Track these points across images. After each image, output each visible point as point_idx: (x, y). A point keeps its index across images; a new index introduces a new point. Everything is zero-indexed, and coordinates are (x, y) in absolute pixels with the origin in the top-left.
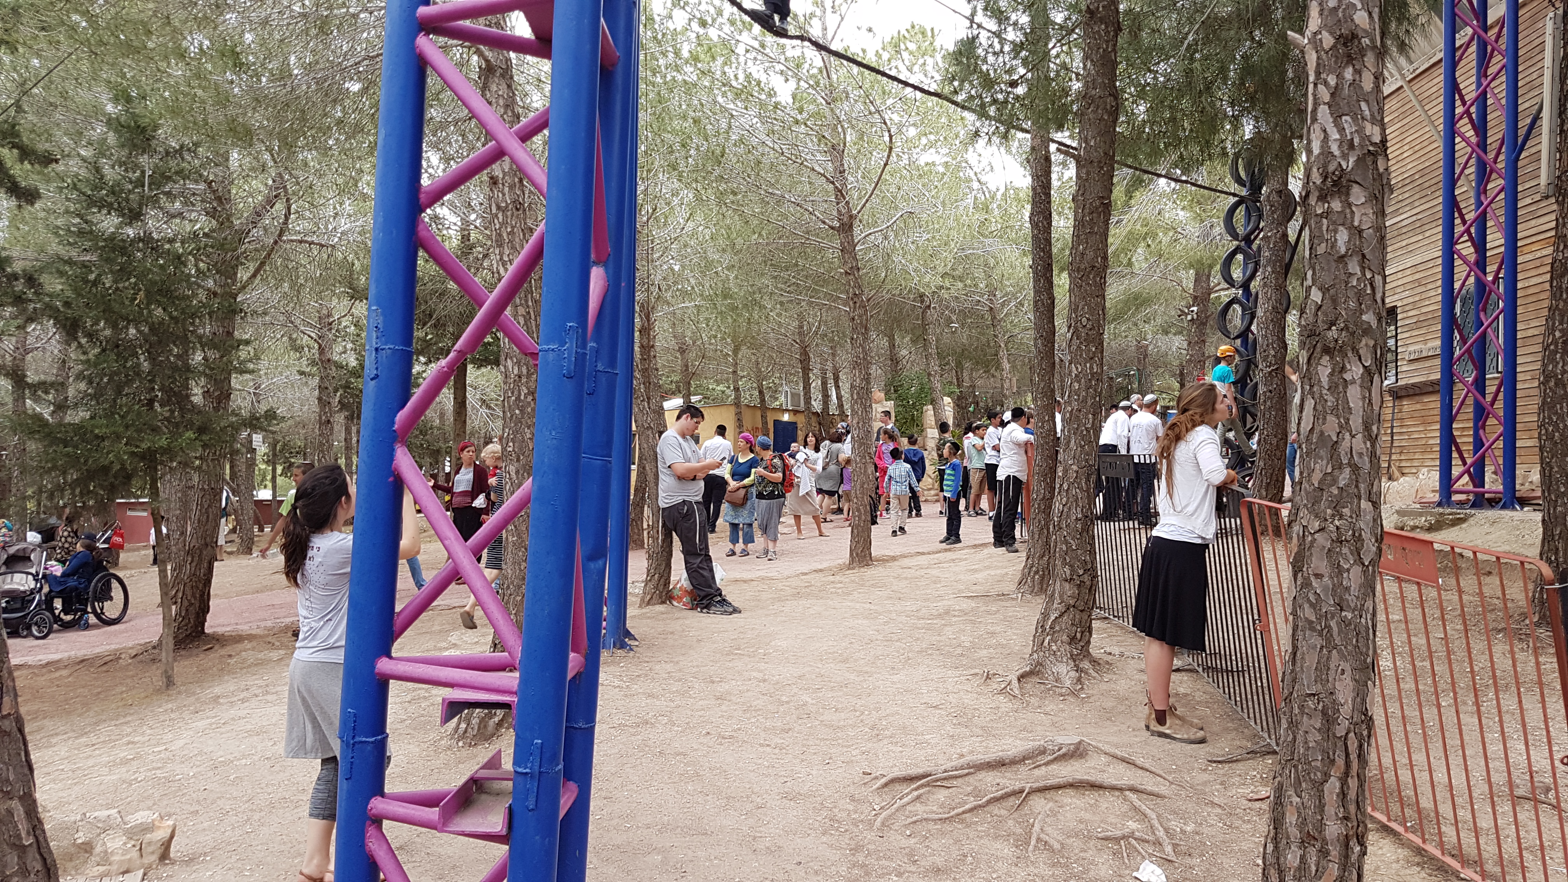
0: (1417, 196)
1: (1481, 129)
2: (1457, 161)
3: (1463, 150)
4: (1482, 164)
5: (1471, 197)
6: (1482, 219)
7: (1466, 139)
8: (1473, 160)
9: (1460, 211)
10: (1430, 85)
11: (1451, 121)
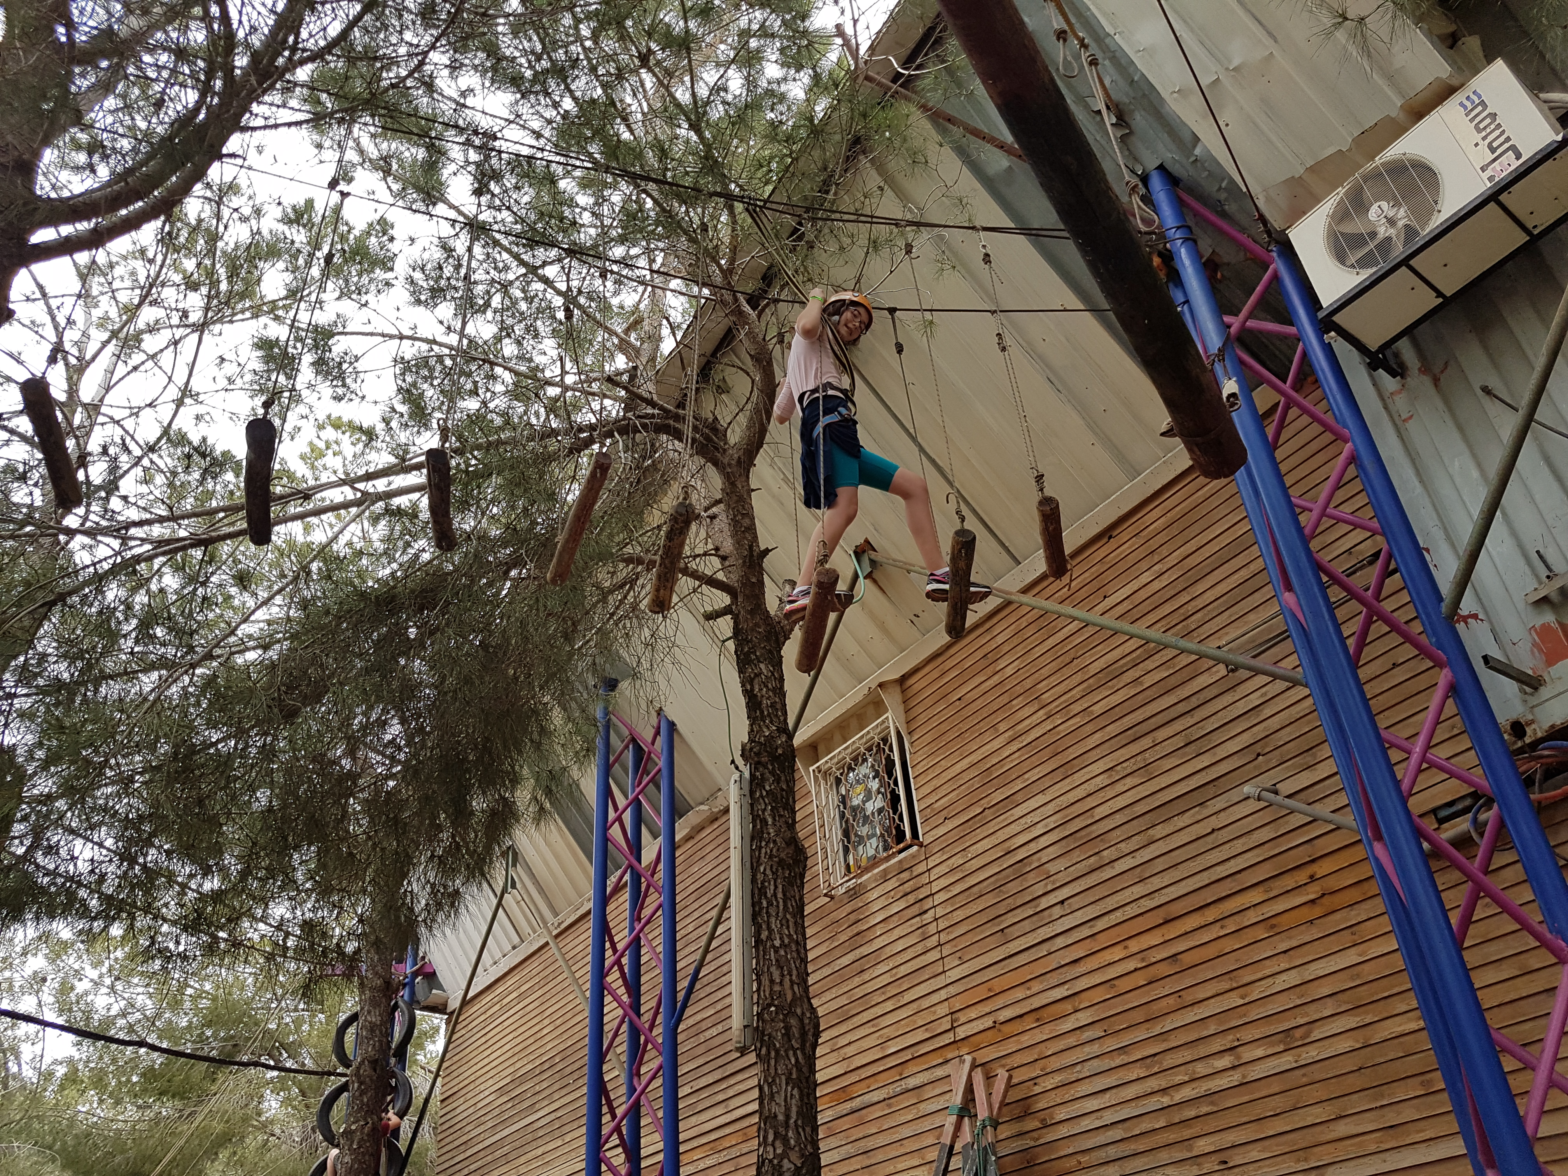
0: (556, 1086)
1: (634, 987)
2: (606, 1028)
3: (612, 1012)
4: (635, 1032)
5: (622, 1079)
6: (635, 1112)
7: (616, 998)
8: (625, 1027)
9: (609, 1103)
10: (577, 941)
11: (600, 973)
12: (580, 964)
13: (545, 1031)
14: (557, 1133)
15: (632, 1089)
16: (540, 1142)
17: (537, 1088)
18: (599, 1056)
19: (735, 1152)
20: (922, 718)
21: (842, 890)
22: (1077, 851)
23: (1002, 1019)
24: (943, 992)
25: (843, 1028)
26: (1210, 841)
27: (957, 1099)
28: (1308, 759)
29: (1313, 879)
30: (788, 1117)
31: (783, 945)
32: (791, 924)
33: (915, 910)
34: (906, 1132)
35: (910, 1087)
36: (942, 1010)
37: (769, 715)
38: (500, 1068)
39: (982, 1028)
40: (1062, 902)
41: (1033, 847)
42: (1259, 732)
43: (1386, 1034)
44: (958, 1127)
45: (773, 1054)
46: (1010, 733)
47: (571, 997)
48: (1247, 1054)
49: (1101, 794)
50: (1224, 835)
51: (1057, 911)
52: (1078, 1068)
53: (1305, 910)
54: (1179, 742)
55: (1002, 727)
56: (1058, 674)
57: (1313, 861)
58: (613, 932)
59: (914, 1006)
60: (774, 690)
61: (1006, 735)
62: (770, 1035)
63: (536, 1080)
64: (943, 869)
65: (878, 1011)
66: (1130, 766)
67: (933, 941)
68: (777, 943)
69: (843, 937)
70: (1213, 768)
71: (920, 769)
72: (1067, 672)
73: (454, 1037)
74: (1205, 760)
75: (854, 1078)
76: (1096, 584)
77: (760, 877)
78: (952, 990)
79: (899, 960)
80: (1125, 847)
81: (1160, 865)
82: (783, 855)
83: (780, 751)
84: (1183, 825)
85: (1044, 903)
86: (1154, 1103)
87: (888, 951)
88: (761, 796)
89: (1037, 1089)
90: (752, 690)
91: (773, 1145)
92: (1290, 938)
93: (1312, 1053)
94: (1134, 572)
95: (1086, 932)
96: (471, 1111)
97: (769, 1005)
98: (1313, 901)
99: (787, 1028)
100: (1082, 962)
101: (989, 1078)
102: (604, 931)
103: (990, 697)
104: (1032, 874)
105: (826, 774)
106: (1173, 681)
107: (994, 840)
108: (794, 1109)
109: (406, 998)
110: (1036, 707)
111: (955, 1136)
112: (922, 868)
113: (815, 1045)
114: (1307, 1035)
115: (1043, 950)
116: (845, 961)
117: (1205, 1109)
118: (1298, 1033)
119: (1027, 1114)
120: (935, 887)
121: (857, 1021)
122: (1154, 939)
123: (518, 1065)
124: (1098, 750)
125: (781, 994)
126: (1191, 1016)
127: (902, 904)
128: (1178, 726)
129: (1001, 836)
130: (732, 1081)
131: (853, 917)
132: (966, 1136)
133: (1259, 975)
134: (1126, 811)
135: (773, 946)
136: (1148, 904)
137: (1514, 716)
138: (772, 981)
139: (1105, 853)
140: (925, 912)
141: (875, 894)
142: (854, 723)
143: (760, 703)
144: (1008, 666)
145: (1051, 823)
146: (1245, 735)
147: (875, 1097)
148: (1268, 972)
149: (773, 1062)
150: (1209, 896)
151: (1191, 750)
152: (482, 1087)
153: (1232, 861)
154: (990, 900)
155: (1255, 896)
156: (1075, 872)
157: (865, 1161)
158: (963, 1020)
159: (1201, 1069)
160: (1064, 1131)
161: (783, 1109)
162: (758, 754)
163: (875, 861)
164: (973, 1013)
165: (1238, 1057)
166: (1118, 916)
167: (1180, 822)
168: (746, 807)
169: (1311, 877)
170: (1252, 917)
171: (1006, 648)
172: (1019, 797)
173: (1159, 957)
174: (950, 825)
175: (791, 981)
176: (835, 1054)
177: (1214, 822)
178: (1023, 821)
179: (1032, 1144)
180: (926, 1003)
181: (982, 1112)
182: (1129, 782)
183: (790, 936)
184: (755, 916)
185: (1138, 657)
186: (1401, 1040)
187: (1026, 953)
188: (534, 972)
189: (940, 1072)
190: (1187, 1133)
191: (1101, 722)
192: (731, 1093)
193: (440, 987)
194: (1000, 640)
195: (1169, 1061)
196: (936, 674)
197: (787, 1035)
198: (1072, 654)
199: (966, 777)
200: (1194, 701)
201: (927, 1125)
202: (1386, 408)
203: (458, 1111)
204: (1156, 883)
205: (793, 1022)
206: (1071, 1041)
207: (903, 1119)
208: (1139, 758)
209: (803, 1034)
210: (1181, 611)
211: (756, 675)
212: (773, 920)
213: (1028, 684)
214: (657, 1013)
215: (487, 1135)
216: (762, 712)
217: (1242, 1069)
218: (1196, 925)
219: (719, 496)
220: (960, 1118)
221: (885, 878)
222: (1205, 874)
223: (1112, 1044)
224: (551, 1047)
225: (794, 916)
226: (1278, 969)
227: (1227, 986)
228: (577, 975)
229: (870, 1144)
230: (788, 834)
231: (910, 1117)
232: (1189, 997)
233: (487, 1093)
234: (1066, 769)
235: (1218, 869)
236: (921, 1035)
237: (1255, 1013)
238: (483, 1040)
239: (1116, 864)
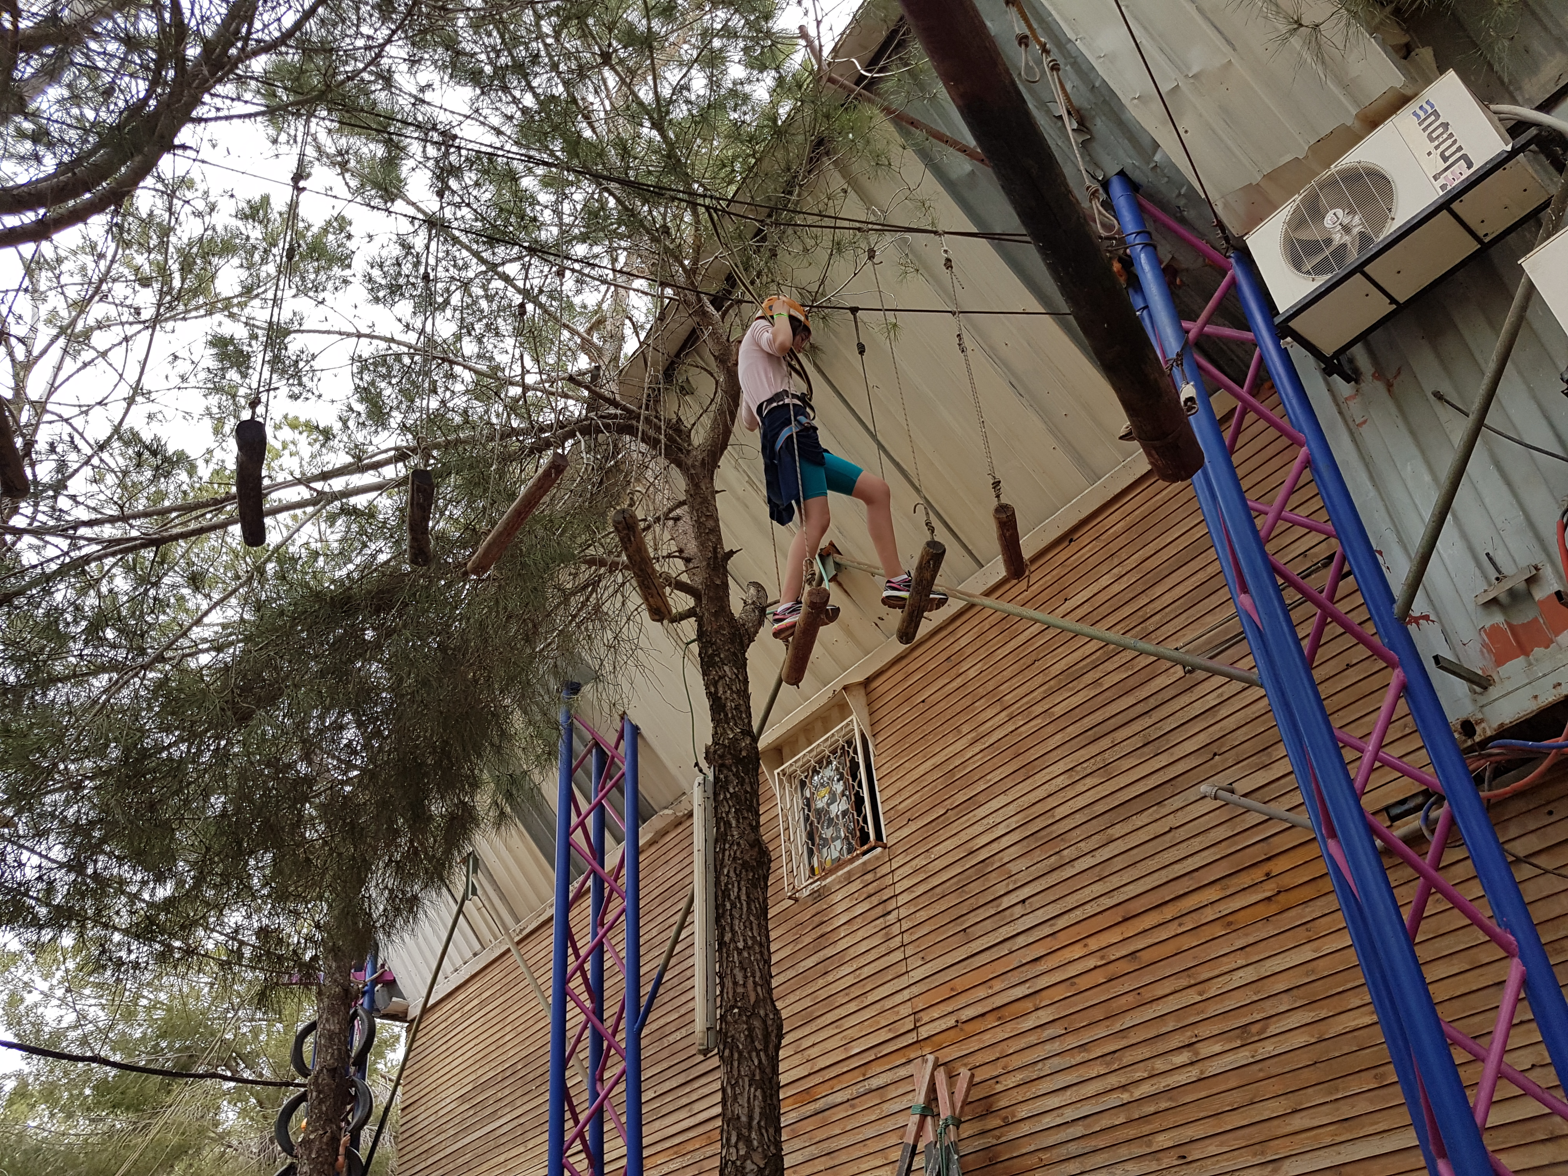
0: (519, 1093)
1: (596, 992)
2: (569, 1034)
3: (575, 1018)
4: (598, 1038)
5: (585, 1085)
6: (598, 1117)
7: (579, 1004)
8: (587, 1033)
9: (572, 1109)
10: (539, 948)
11: (562, 979)
12: (542, 970)
13: (507, 1038)
14: (520, 1140)
15: (595, 1095)
16: (502, 1149)
17: (500, 1095)
18: (561, 1062)
19: (698, 1156)
20: (887, 721)
21: (806, 893)
22: (1038, 851)
23: (964, 1018)
24: (906, 992)
25: (807, 1030)
26: (1167, 840)
27: (920, 1099)
28: (1264, 759)
29: (1268, 876)
30: (751, 1118)
31: (746, 947)
32: (755, 927)
33: (879, 911)
34: (870, 1132)
35: (874, 1087)
36: (905, 1010)
37: (733, 717)
38: (461, 1076)
39: (944, 1027)
40: (1023, 901)
41: (995, 847)
42: (1215, 732)
43: (1340, 1029)
44: (921, 1126)
45: (736, 1056)
46: (973, 734)
47: (533, 1004)
48: (1206, 1050)
49: (1062, 794)
50: (1182, 834)
51: (1018, 910)
52: (1040, 1065)
53: (1261, 907)
54: (1138, 742)
55: (965, 729)
56: (1020, 677)
57: (1269, 859)
58: (576, 938)
59: (877, 1006)
60: (738, 692)
61: (969, 736)
62: (733, 1037)
63: (498, 1087)
64: (907, 870)
65: (842, 1012)
66: (1090, 767)
67: (896, 942)
68: (741, 945)
69: (807, 940)
70: (1171, 768)
71: (884, 771)
72: (1029, 674)
73: (415, 1046)
74: (1163, 760)
75: (817, 1079)
76: (1056, 587)
77: (724, 880)
78: (915, 990)
79: (862, 961)
80: (1085, 847)
81: (1119, 863)
82: (747, 857)
83: (744, 754)
84: (1141, 824)
85: (1006, 902)
86: (1113, 1100)
87: (852, 953)
88: (725, 798)
89: (999, 1088)
90: (716, 691)
91: (736, 1146)
92: (1246, 935)
93: (1268, 1048)
94: (1093, 575)
95: (1046, 930)
96: (432, 1119)
97: (733, 1007)
98: (1269, 899)
99: (751, 1029)
100: (1043, 961)
101: (952, 1077)
102: (566, 937)
103: (953, 699)
104: (994, 874)
105: (791, 777)
106: (1131, 683)
107: (956, 841)
108: (757, 1111)
109: (366, 1006)
110: (999, 709)
111: (918, 1136)
112: (885, 869)
113: (778, 1047)
114: (1263, 1030)
115: (1004, 950)
116: (810, 963)
117: (1164, 1105)
118: (1255, 1029)
119: (989, 1113)
120: (899, 888)
121: (821, 1022)
122: (1113, 936)
123: (480, 1072)
124: (1058, 751)
125: (745, 996)
126: (1149, 1013)
127: (865, 906)
128: (1136, 727)
129: (964, 836)
130: (696, 1084)
131: (817, 920)
132: (929, 1135)
133: (1217, 972)
134: (1086, 811)
135: (737, 948)
136: (1108, 902)
137: (1463, 716)
138: (735, 983)
139: (1065, 852)
140: (889, 913)
141: (839, 896)
142: (819, 725)
143: (725, 706)
144: (971, 668)
145: (1013, 823)
146: (1202, 735)
147: (839, 1098)
148: (1225, 969)
149: (736, 1064)
150: (1167, 894)
151: (1149, 750)
152: (443, 1095)
153: (1190, 860)
154: (953, 900)
155: (1212, 894)
156: (1035, 871)
157: (828, 1162)
158: (926, 1019)
159: (1160, 1065)
160: (1025, 1128)
161: (746, 1111)
162: (722, 757)
163: (838, 864)
164: (935, 1013)
165: (1197, 1053)
166: (1078, 915)
167: (1138, 821)
168: (710, 810)
169: (1267, 874)
170: (1209, 914)
171: (969, 650)
172: (981, 798)
173: (1118, 955)
174: (913, 826)
175: (754, 982)
176: (799, 1056)
177: (1172, 821)
178: (985, 821)
179: (995, 1142)
180: (889, 1003)
181: (945, 1111)
182: (1089, 782)
183: (753, 938)
184: (718, 919)
185: (1098, 659)
186: (1356, 1034)
187: (988, 953)
188: (496, 979)
189: (903, 1072)
190: (1146, 1129)
191: (1062, 723)
192: (694, 1096)
193: (400, 995)
194: (963, 642)
195: (1129, 1057)
196: (900, 676)
197: (751, 1037)
198: (1033, 656)
199: (929, 778)
200: (1152, 702)
201: (890, 1125)
202: (1340, 413)
203: (419, 1119)
204: (1115, 881)
205: (757, 1023)
206: (1032, 1039)
207: (867, 1119)
208: (1098, 758)
209: (766, 1035)
210: (1140, 613)
211: (721, 678)
212: (736, 922)
213: (990, 686)
214: (620, 1018)
215: (448, 1143)
216: (726, 715)
217: (1200, 1064)
218: (1154, 922)
219: (683, 498)
220: (923, 1117)
221: (849, 880)
222: (1163, 872)
223: (1072, 1041)
224: (513, 1053)
225: (758, 918)
226: (1234, 966)
227: (1185, 983)
228: (539, 981)
229: (833, 1145)
230: (752, 836)
231: (873, 1118)
232: (1148, 995)
233: (448, 1100)
234: (1027, 771)
235: (1176, 867)
236: (884, 1035)
237: (1213, 1009)
238: (444, 1047)
239: (1076, 863)
